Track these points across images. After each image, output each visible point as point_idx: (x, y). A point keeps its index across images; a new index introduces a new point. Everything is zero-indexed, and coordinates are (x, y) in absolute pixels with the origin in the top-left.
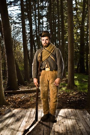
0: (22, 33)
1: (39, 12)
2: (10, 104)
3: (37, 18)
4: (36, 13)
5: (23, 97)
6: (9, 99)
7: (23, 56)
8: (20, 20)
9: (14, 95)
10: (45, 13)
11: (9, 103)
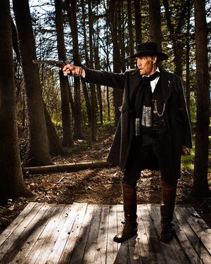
0: (57, 51)
1: (90, 9)
2: (35, 195)
3: (87, 20)
4: (84, 11)
5: (62, 181)
6: (33, 184)
7: (59, 98)
8: (52, 26)
9: (43, 175)
10: (102, 10)
11: (33, 192)
